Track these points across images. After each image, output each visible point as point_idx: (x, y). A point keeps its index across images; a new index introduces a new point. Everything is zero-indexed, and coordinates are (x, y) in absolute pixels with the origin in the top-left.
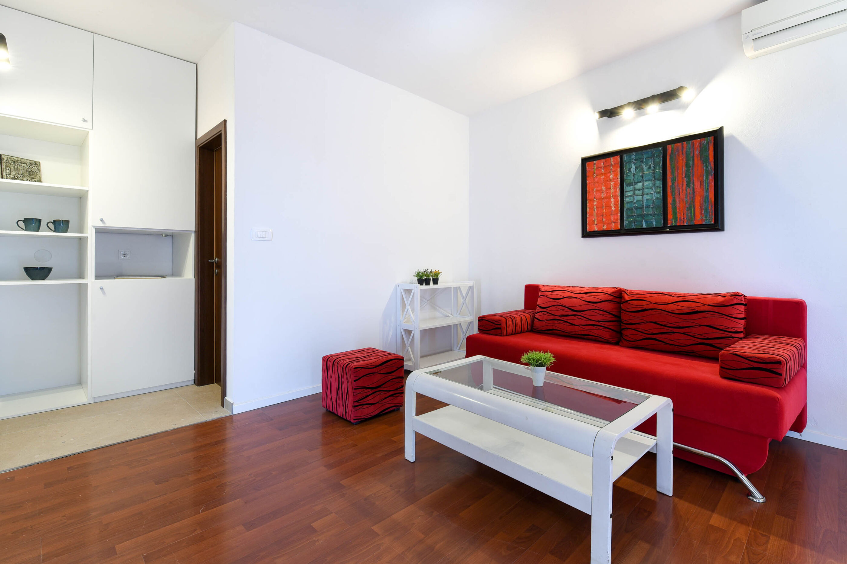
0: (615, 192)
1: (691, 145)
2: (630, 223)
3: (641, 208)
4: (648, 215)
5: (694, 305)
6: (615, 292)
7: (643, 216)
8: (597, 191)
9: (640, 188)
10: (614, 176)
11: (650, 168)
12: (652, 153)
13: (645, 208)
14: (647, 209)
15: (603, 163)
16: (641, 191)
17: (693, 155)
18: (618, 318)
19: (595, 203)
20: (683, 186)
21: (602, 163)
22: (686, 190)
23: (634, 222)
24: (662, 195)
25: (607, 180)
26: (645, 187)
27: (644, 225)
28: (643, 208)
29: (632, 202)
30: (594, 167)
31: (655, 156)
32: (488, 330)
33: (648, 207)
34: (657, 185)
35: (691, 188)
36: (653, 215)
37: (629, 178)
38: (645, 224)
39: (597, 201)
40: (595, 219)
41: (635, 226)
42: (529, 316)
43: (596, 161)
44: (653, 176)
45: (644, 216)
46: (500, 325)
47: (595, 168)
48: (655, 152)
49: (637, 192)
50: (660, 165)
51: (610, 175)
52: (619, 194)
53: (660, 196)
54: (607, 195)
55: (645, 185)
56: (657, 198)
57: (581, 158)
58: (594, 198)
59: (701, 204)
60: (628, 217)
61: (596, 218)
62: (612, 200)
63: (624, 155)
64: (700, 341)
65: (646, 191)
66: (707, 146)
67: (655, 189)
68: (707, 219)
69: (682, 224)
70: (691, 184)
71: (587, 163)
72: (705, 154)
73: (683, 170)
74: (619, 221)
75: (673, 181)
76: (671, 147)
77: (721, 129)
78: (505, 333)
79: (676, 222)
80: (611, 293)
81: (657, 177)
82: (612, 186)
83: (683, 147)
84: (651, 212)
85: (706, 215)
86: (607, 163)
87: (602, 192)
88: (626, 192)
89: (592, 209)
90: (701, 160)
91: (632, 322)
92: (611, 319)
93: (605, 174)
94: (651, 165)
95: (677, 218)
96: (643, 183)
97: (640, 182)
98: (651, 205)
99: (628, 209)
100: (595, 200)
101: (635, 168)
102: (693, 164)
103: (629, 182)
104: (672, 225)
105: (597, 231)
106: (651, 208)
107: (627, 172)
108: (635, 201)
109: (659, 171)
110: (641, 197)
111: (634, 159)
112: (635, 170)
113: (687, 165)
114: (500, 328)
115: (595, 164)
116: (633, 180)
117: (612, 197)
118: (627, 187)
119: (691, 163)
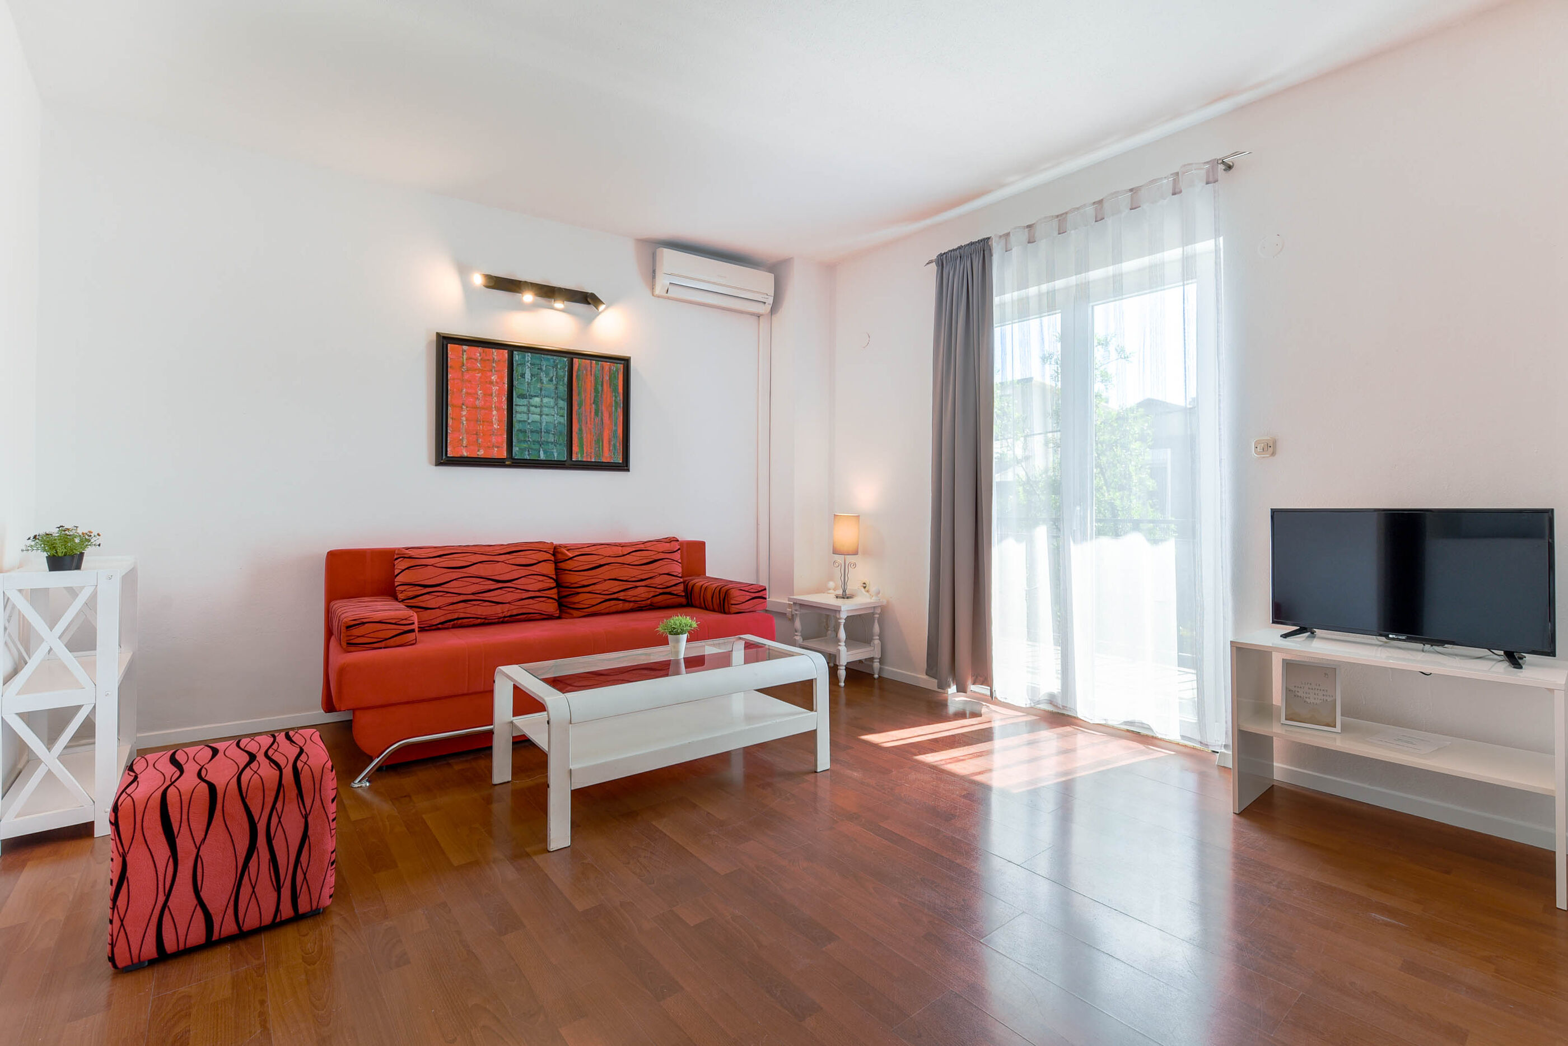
0: (500, 402)
1: (601, 366)
2: (522, 450)
3: (538, 432)
4: (548, 442)
7: (540, 444)
8: (467, 393)
9: (538, 405)
10: (498, 380)
11: (551, 380)
12: (554, 361)
13: (543, 433)
14: (546, 434)
15: (480, 354)
16: (538, 410)
17: (602, 380)
19: (464, 413)
20: (590, 414)
21: (477, 352)
22: (594, 420)
23: (529, 450)
24: (566, 419)
25: (486, 382)
26: (545, 404)
27: (542, 457)
28: (541, 432)
29: (524, 421)
30: (463, 353)
31: (559, 367)
33: (548, 432)
34: (559, 405)
35: (599, 418)
36: (555, 443)
37: (519, 387)
38: (544, 454)
39: (467, 410)
40: (463, 437)
41: (529, 455)
43: (467, 347)
44: (554, 392)
45: (542, 444)
47: (463, 356)
48: (558, 361)
49: (532, 409)
50: (564, 380)
51: (492, 376)
52: (505, 407)
53: (564, 420)
54: (486, 405)
55: (545, 401)
56: (560, 423)
57: (437, 334)
58: (463, 404)
59: (609, 439)
60: (520, 442)
62: (495, 413)
63: (515, 352)
65: (545, 410)
66: (618, 374)
67: (557, 410)
69: (589, 460)
70: (600, 414)
71: (449, 345)
72: (615, 382)
73: (591, 394)
74: (505, 445)
75: (580, 406)
76: (579, 361)
79: (582, 457)
81: (560, 395)
82: (494, 393)
83: (591, 366)
84: (551, 439)
85: (615, 452)
86: (485, 356)
87: (477, 398)
88: (516, 405)
89: (459, 420)
90: (610, 387)
93: (480, 371)
94: (552, 377)
95: (584, 450)
96: (542, 399)
98: (552, 430)
99: (520, 431)
100: (464, 407)
101: (530, 375)
102: (602, 390)
103: (521, 392)
104: (578, 460)
105: (467, 457)
106: (551, 434)
107: (519, 378)
108: (529, 421)
109: (563, 389)
110: (539, 417)
111: (530, 362)
112: (531, 378)
113: (596, 390)
115: (465, 351)
116: (528, 391)
117: (494, 409)
118: (517, 399)
119: (600, 388)
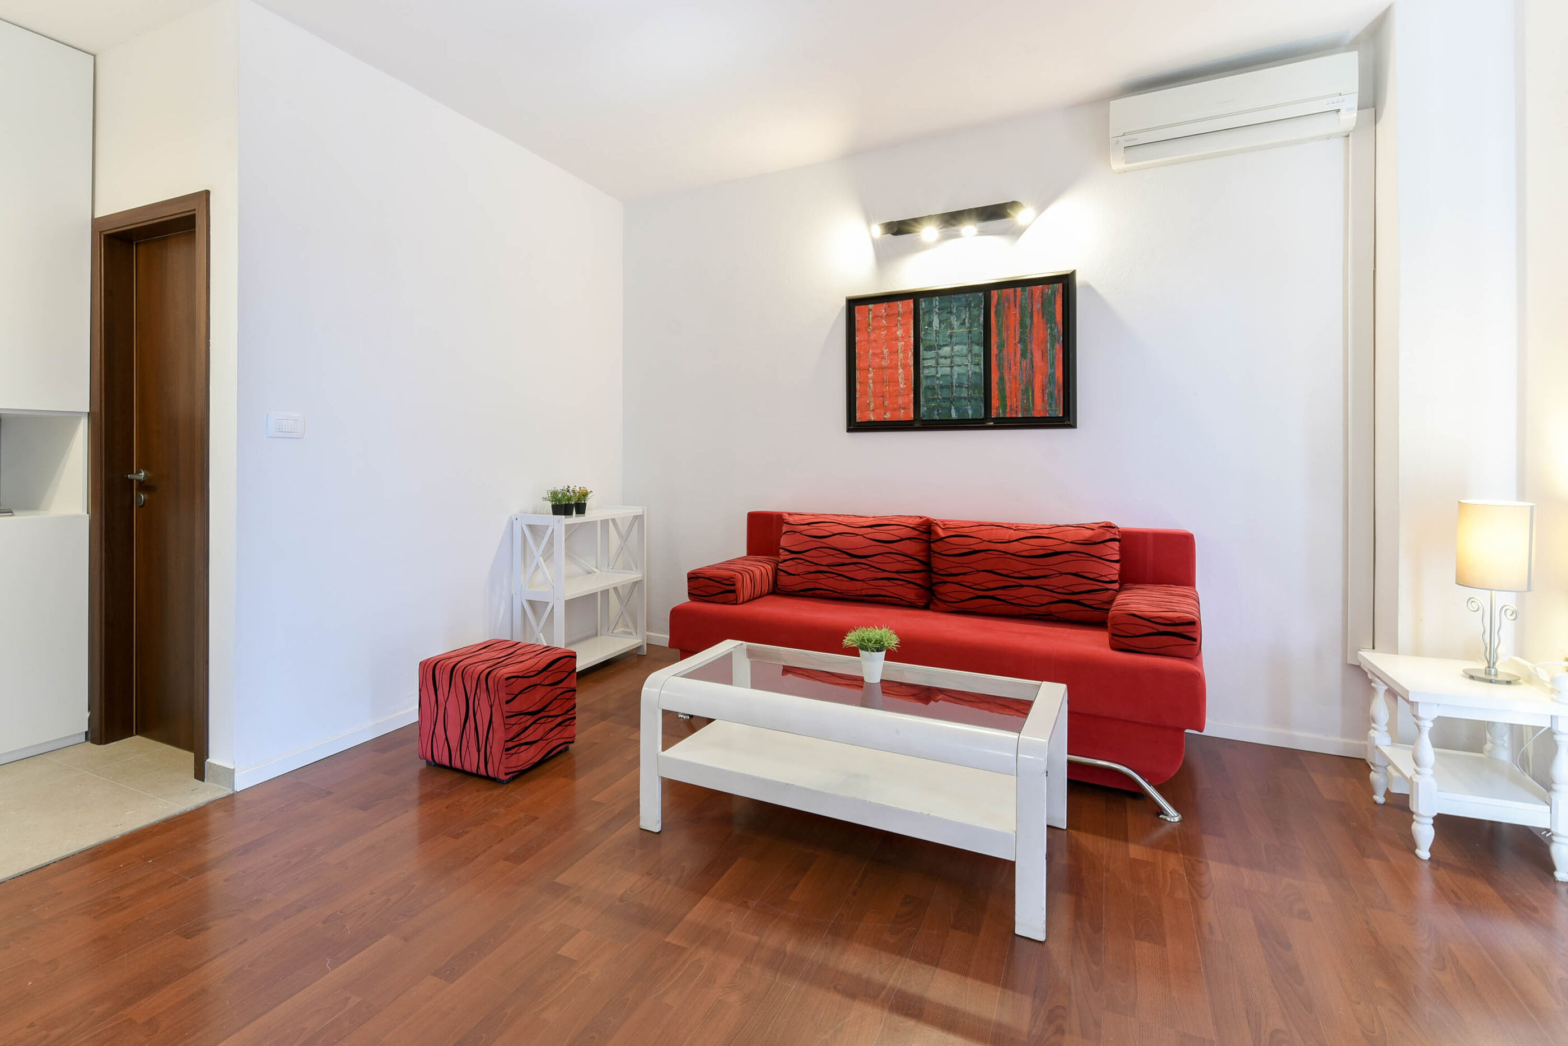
0: (906, 358)
1: (1029, 293)
2: (930, 410)
3: (950, 387)
4: (960, 398)
5: (1050, 542)
6: (920, 525)
7: (952, 401)
8: (874, 354)
9: (948, 355)
10: (904, 332)
11: (963, 323)
12: (967, 300)
13: (954, 388)
14: (958, 388)
15: (885, 310)
16: (948, 361)
17: (1032, 310)
18: (927, 566)
19: (871, 375)
20: (1015, 356)
21: (882, 308)
22: (1020, 363)
23: (938, 410)
24: (982, 368)
25: (892, 339)
26: (956, 353)
27: (954, 415)
28: (952, 387)
29: (934, 376)
30: (869, 314)
31: (972, 305)
32: (709, 594)
33: (960, 386)
34: (974, 352)
35: (1028, 361)
36: (969, 399)
37: (928, 337)
38: (956, 412)
39: (874, 372)
40: (870, 401)
41: (938, 414)
42: (770, 567)
43: (873, 305)
44: (968, 337)
45: (953, 400)
46: (734, 585)
47: (871, 316)
48: (971, 298)
49: (942, 361)
50: (979, 320)
51: (897, 331)
52: (911, 362)
53: (980, 369)
54: (892, 364)
55: (956, 350)
56: (975, 373)
57: (846, 297)
58: (869, 366)
59: (1043, 386)
60: (928, 401)
61: (872, 399)
62: (901, 371)
63: (921, 300)
64: (1062, 597)
65: (957, 360)
66: (1053, 297)
67: (971, 358)
68: (1052, 410)
69: (1014, 416)
70: (1029, 354)
71: (856, 307)
72: (1050, 310)
73: (1015, 331)
74: (912, 405)
75: (1001, 347)
76: (998, 293)
77: (1073, 273)
78: (741, 600)
79: (1004, 412)
80: (914, 526)
81: (975, 339)
82: (899, 349)
83: (1015, 296)
84: (964, 393)
85: (1051, 403)
86: (891, 310)
87: (883, 358)
88: (924, 359)
89: (865, 383)
90: (1043, 317)
91: (954, 571)
92: (917, 568)
93: (886, 328)
94: (965, 319)
95: (1006, 405)
96: (952, 347)
97: (948, 344)
98: (966, 383)
99: (927, 388)
100: (870, 369)
101: (938, 321)
102: (1032, 323)
103: (928, 344)
104: (999, 416)
105: (874, 422)
106: (965, 387)
107: (926, 327)
108: (938, 376)
109: (978, 330)
110: (949, 369)
111: (938, 307)
112: (940, 325)
113: (1022, 324)
114: (734, 591)
115: (871, 310)
116: (936, 341)
117: (900, 367)
118: (925, 352)
119: (1028, 321)
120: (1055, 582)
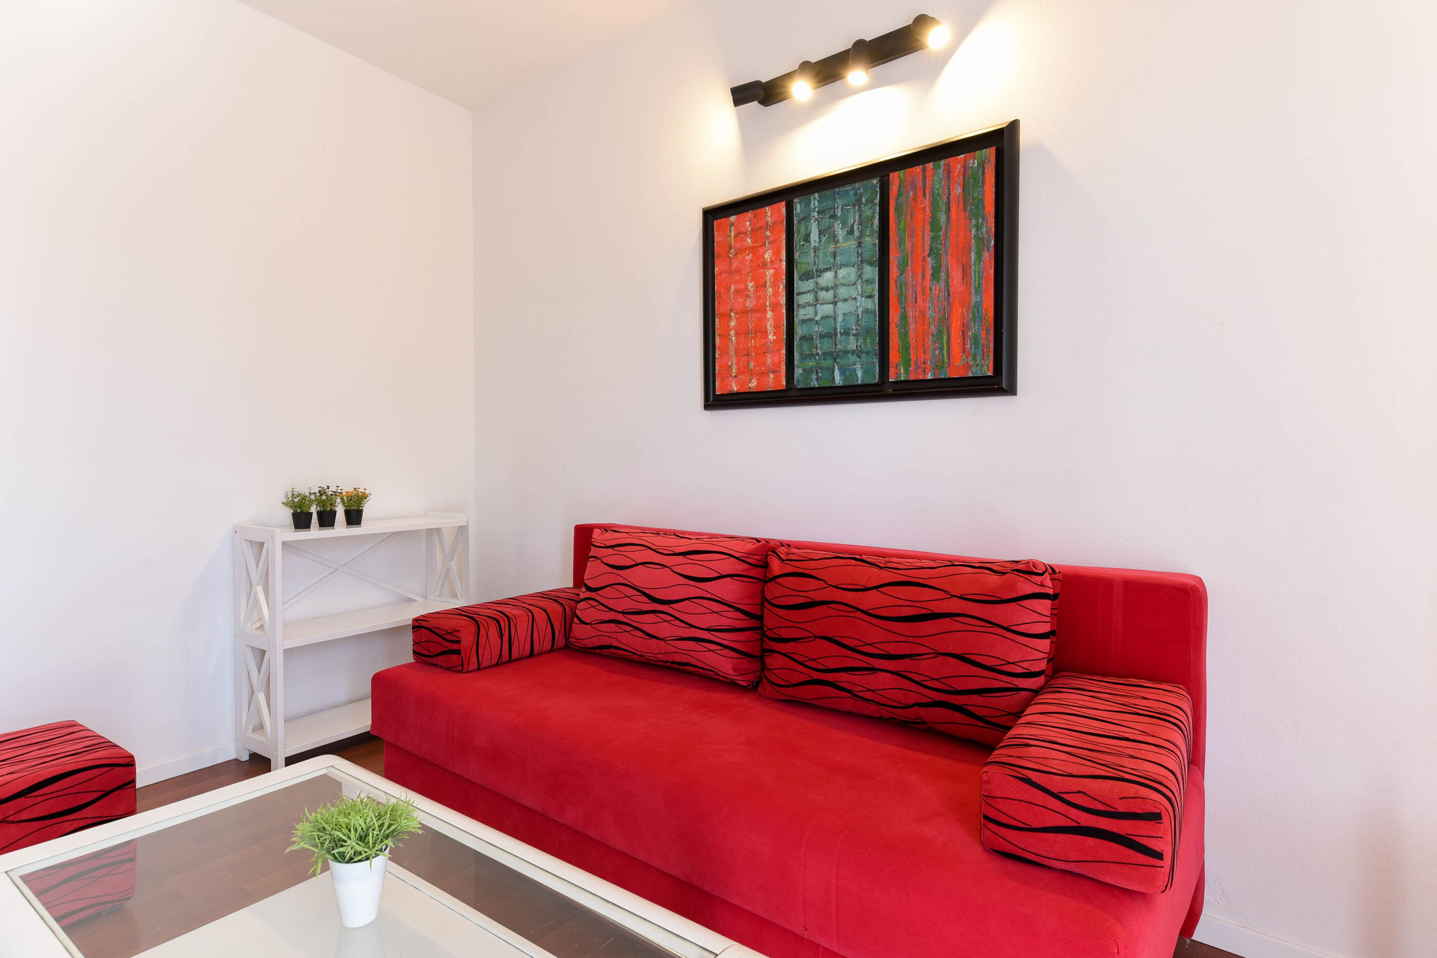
0: (776, 294)
1: (944, 170)
2: (808, 372)
3: (831, 335)
4: (846, 352)
5: (926, 594)
6: (751, 554)
7: (834, 356)
8: (737, 292)
9: (830, 285)
10: (772, 254)
11: (851, 232)
12: (856, 194)
13: (839, 336)
14: (844, 337)
15: (750, 222)
16: (831, 293)
17: (948, 198)
18: (756, 623)
19: (733, 324)
20: (923, 279)
21: (746, 221)
22: (931, 290)
23: (817, 372)
24: (877, 301)
25: (759, 266)
26: (841, 281)
27: (838, 380)
28: (836, 335)
29: (811, 320)
30: (730, 231)
31: (864, 201)
32: (432, 654)
33: (846, 333)
34: (865, 277)
35: (942, 284)
36: (858, 353)
37: (804, 260)
38: (841, 374)
39: (736, 318)
40: (732, 363)
41: (817, 380)
43: (735, 216)
44: (858, 253)
45: (837, 356)
46: (459, 642)
47: (733, 234)
48: (862, 190)
49: (823, 295)
50: (873, 224)
51: (764, 253)
52: (783, 301)
53: (873, 304)
54: (759, 304)
55: (841, 276)
56: (866, 311)
57: (703, 209)
58: (731, 310)
59: (964, 326)
60: (804, 357)
61: (734, 360)
62: (769, 314)
63: (795, 200)
64: (937, 696)
65: (843, 292)
66: (980, 173)
67: (862, 287)
68: (977, 365)
69: (921, 377)
70: (943, 274)
71: (715, 222)
72: (975, 195)
73: (923, 237)
74: (783, 367)
75: (902, 267)
76: (899, 177)
77: (1014, 126)
78: (473, 665)
79: (906, 371)
80: (741, 555)
81: (867, 255)
82: (768, 281)
83: (924, 177)
84: (852, 346)
85: (975, 353)
86: (757, 222)
87: (748, 296)
88: (799, 294)
89: (726, 337)
90: (965, 209)
91: (784, 633)
92: (739, 624)
93: (753, 249)
94: (853, 225)
95: (910, 360)
96: (836, 272)
97: (830, 268)
98: (854, 328)
99: (803, 338)
100: (733, 314)
101: (818, 233)
103: (804, 270)
104: (899, 379)
105: (737, 393)
106: (854, 335)
107: (802, 243)
108: (818, 318)
109: (871, 241)
110: (831, 306)
111: (817, 209)
112: (820, 238)
113: (935, 225)
114: (457, 652)
115: (733, 224)
116: (815, 264)
117: (768, 309)
118: (800, 282)
119: (942, 218)
120: (927, 667)
